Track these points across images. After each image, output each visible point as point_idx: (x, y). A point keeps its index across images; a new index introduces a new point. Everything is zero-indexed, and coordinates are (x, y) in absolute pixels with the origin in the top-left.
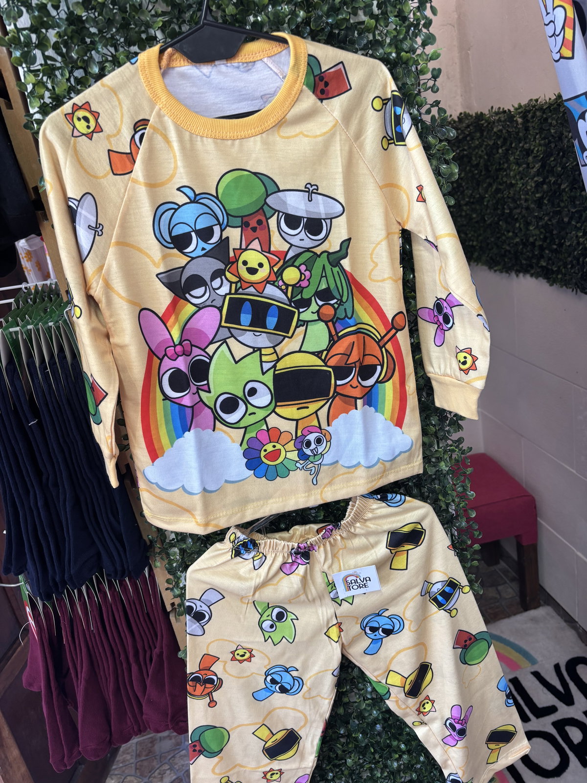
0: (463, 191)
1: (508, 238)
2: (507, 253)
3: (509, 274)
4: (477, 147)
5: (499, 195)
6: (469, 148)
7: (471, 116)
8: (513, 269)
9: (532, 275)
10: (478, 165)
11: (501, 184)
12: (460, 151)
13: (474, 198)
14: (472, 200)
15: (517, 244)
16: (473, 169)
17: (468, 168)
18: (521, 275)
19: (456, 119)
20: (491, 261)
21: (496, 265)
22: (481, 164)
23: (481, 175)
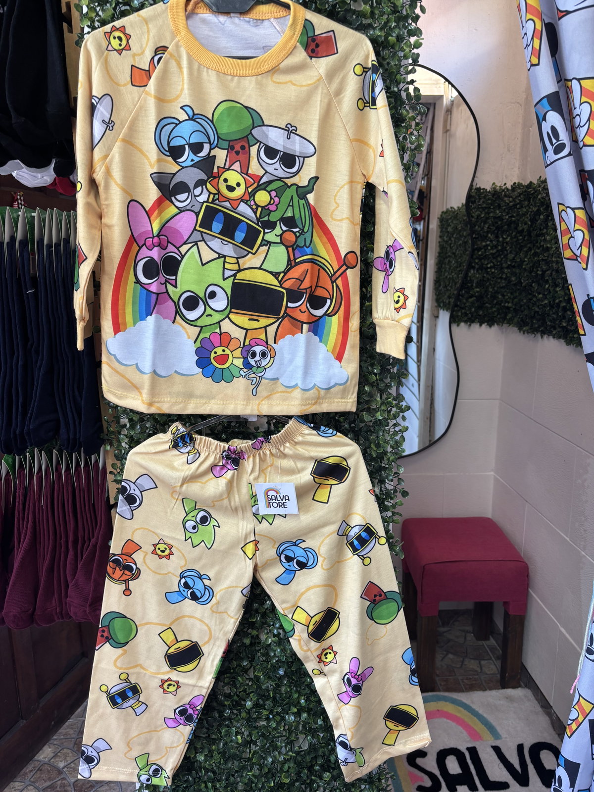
0: (507, 254)
1: (539, 300)
2: (536, 315)
3: (535, 335)
4: (524, 215)
5: (536, 258)
6: (518, 215)
7: (524, 186)
8: (539, 331)
9: (554, 338)
10: (523, 230)
11: (539, 249)
12: (509, 217)
13: (516, 262)
14: (513, 264)
15: (545, 306)
16: (518, 235)
17: (514, 234)
18: (545, 336)
19: (510, 188)
20: (521, 323)
21: (524, 326)
22: (525, 230)
23: (524, 240)
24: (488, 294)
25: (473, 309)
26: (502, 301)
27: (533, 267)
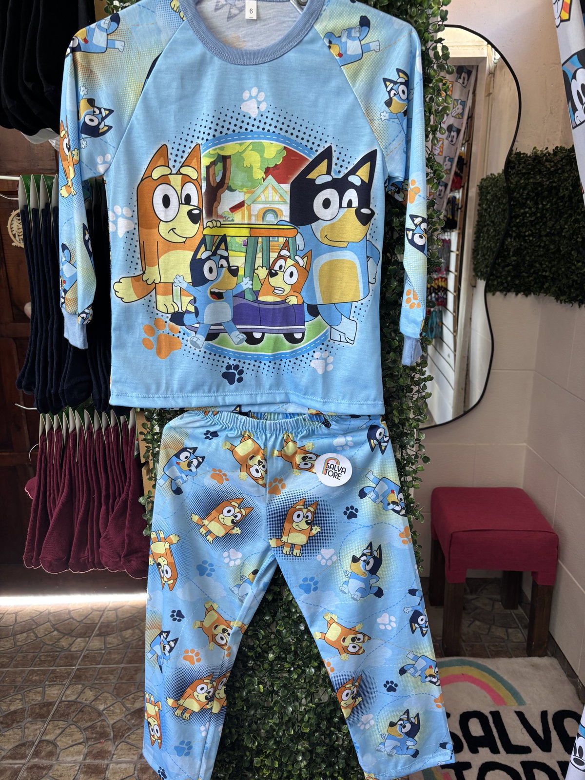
0: (546, 222)
1: (578, 269)
2: (574, 283)
3: (573, 304)
4: (566, 180)
5: (576, 225)
6: (558, 181)
7: (566, 150)
8: (577, 300)
10: (564, 196)
11: (579, 215)
12: (550, 182)
13: (555, 230)
14: (553, 231)
16: (559, 201)
17: (554, 200)
19: (552, 152)
20: (559, 292)
21: (562, 295)
22: (566, 196)
23: (565, 206)
24: (524, 263)
25: (509, 279)
26: (539, 270)
27: (573, 234)
